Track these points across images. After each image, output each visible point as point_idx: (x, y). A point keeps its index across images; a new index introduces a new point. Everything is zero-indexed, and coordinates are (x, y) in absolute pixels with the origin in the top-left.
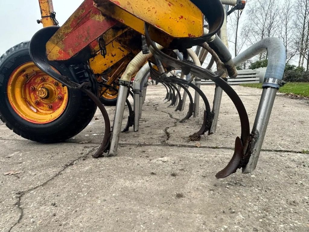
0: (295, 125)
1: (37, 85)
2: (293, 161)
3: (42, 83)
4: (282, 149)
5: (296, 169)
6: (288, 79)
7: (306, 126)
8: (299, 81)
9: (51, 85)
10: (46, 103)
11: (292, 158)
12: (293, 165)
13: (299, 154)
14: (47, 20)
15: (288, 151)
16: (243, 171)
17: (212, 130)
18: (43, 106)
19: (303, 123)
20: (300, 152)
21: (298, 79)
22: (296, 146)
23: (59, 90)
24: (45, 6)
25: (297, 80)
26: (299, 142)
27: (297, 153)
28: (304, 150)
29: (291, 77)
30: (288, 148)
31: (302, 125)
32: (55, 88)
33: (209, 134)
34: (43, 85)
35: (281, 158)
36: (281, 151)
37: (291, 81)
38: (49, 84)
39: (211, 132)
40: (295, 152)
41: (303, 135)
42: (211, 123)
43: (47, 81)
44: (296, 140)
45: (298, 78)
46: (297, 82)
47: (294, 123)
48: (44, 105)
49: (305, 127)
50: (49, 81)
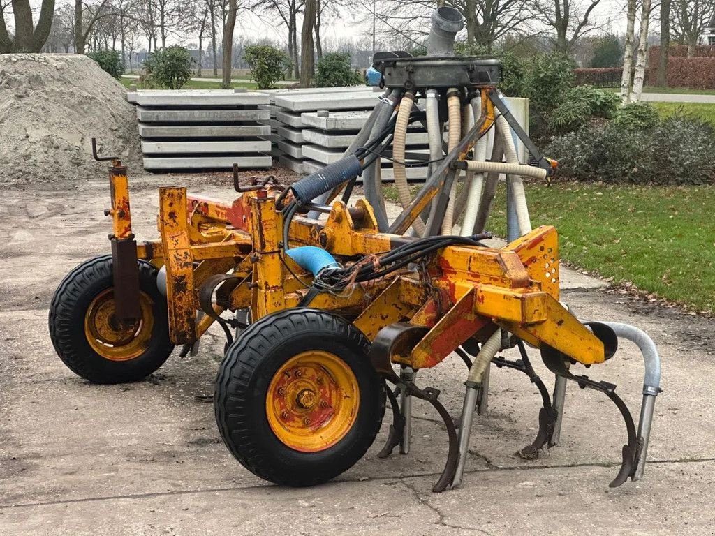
0: (663, 418)
1: (286, 385)
2: (672, 470)
3: (295, 381)
4: (656, 459)
5: (676, 478)
6: (597, 168)
7: (681, 417)
8: (639, 179)
9: (308, 382)
10: (298, 414)
11: (670, 468)
12: (672, 474)
13: (676, 463)
14: (273, 258)
15: (663, 462)
16: (632, 479)
17: (554, 440)
18: (294, 421)
19: (676, 412)
20: (678, 461)
21: (635, 169)
22: (672, 453)
23: (322, 390)
24: (271, 234)
25: (632, 175)
26: (675, 449)
27: (675, 462)
28: (681, 458)
29: (606, 160)
30: (663, 457)
31: (675, 416)
32: (316, 389)
33: (550, 446)
34: (295, 384)
35: (658, 469)
36: (655, 462)
37: (609, 179)
38: (306, 382)
39: (552, 443)
40: (672, 462)
41: (679, 436)
42: (553, 428)
43: (304, 376)
44: (670, 446)
45: (633, 166)
46: (631, 181)
47: (661, 413)
48: (296, 419)
49: (680, 420)
50: (307, 376)
